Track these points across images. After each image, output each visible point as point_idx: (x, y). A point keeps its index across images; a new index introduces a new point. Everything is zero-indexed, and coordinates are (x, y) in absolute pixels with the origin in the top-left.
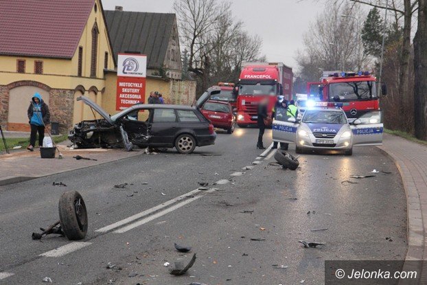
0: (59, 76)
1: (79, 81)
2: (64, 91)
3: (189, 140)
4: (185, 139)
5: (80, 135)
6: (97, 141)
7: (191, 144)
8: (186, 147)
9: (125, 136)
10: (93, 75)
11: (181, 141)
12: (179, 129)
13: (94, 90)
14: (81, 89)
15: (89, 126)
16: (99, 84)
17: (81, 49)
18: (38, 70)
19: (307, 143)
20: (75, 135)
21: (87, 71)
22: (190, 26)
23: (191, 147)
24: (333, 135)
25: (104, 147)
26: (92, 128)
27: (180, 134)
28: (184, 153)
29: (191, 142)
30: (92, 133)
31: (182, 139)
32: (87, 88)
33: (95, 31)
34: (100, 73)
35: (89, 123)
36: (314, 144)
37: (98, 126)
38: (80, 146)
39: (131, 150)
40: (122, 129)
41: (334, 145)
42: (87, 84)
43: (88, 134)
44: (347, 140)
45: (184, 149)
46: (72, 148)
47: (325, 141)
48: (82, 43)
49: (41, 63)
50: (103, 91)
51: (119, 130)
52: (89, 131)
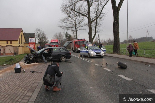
0: (15, 44)
1: (19, 45)
2: (17, 47)
3: (64, 58)
4: (63, 57)
5: (28, 59)
6: (34, 61)
7: (65, 59)
8: (64, 60)
9: (44, 58)
10: (22, 44)
11: (62, 58)
12: (61, 54)
13: (22, 46)
14: (20, 46)
15: (31, 56)
16: (23, 45)
17: (19, 39)
18: (11, 43)
19: (93, 55)
20: (26, 59)
21: (21, 43)
22: (38, 35)
23: (65, 60)
24: (100, 53)
25: (36, 62)
26: (32, 56)
27: (61, 56)
28: (63, 62)
29: (65, 58)
30: (32, 58)
31: (62, 57)
32: (21, 46)
33: (22, 36)
34: (23, 43)
35: (31, 55)
36: (96, 56)
37: (34, 55)
38: (28, 63)
39: (47, 63)
40: (43, 56)
41: (101, 55)
42: (21, 45)
43: (31, 58)
44: (103, 54)
45: (63, 60)
46: (25, 64)
47: (99, 54)
48: (19, 38)
49: (11, 42)
50: (24, 46)
51: (42, 56)
52: (31, 57)
